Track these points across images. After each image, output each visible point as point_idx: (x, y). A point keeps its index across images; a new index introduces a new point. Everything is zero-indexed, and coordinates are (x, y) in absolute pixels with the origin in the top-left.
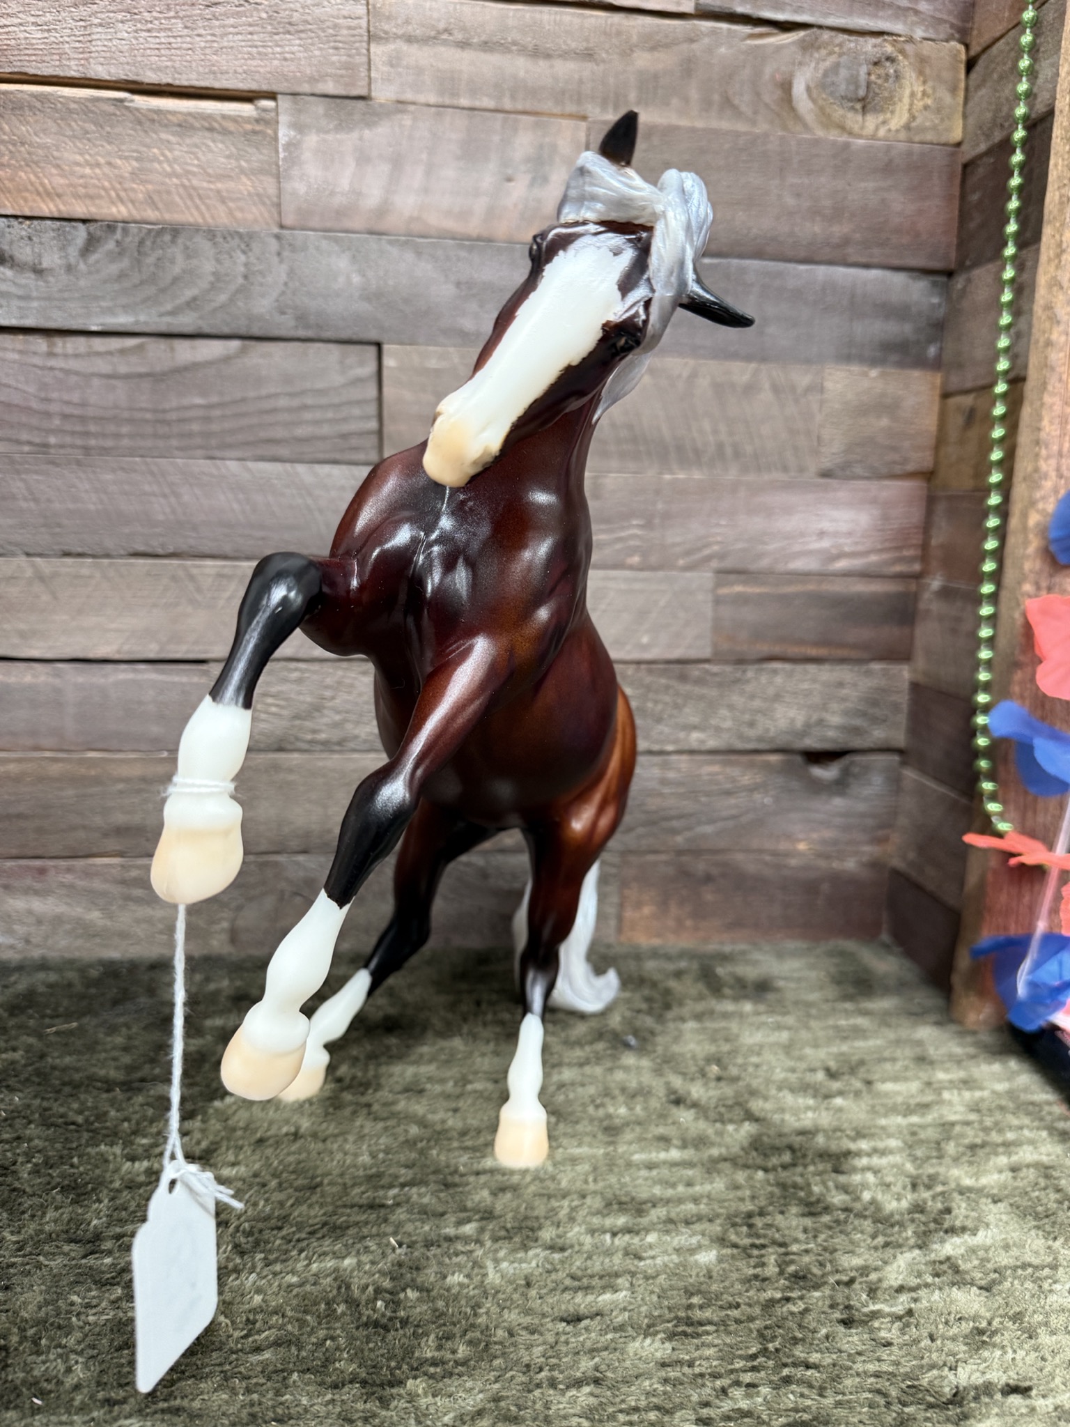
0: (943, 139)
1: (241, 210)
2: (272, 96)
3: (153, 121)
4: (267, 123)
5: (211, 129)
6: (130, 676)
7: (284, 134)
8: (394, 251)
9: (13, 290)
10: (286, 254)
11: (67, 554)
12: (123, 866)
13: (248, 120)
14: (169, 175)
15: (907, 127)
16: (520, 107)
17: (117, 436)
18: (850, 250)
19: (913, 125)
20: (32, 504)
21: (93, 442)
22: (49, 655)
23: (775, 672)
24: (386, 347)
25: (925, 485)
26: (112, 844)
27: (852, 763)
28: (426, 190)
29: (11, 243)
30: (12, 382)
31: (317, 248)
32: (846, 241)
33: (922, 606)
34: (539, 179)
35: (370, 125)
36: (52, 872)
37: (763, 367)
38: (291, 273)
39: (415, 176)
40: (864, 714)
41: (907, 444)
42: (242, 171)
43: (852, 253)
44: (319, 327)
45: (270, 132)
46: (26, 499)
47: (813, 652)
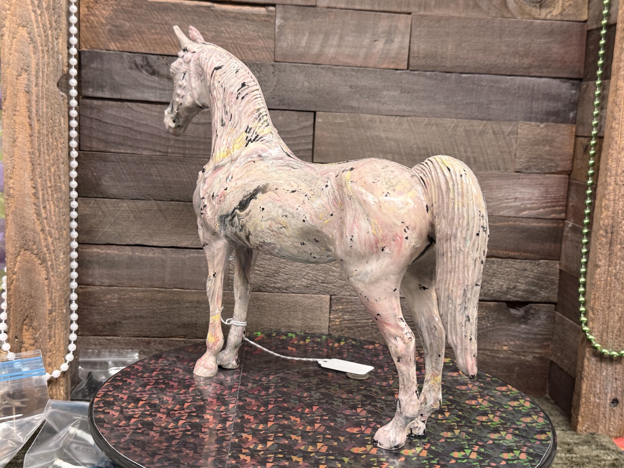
0: (578, 19)
1: (258, 54)
2: (274, 5)
3: (222, 16)
4: (271, 17)
5: (247, 19)
6: (196, 255)
7: (278, 22)
8: (324, 72)
9: (158, 86)
10: (276, 73)
11: (172, 200)
12: (185, 342)
13: (263, 16)
14: (228, 39)
15: (561, 14)
16: (382, 9)
17: (199, 150)
18: (532, 70)
19: (564, 13)
20: (159, 178)
21: (187, 152)
22: (161, 245)
23: (493, 262)
24: (317, 113)
25: (567, 176)
26: (182, 331)
27: (531, 308)
28: (339, 46)
29: (158, 66)
30: (154, 125)
31: (290, 71)
32: (530, 66)
33: (565, 234)
34: (389, 41)
35: (315, 18)
36: (153, 344)
37: (489, 122)
38: (278, 80)
39: (334, 40)
40: (536, 285)
41: (558, 158)
42: (259, 37)
43: (533, 72)
44: (289, 104)
45: (272, 21)
46: (156, 176)
47: (512, 254)
